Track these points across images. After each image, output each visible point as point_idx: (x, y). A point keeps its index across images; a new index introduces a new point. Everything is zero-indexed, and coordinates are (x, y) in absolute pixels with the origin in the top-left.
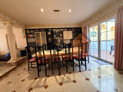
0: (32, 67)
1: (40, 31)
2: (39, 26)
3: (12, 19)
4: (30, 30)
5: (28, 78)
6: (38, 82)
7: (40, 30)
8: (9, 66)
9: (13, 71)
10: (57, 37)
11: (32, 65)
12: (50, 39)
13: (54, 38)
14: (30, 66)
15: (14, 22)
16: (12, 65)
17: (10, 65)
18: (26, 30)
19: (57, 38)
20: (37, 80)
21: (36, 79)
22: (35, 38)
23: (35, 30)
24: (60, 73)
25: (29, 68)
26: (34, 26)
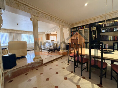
1: (83, 28)
2: (82, 22)
3: (63, 22)
4: (74, 28)
5: (66, 68)
7: (83, 27)
9: (60, 58)
12: (94, 36)
13: (101, 34)
14: (70, 59)
17: (59, 54)
18: (71, 29)
19: (106, 34)
23: (78, 27)
26: (78, 24)
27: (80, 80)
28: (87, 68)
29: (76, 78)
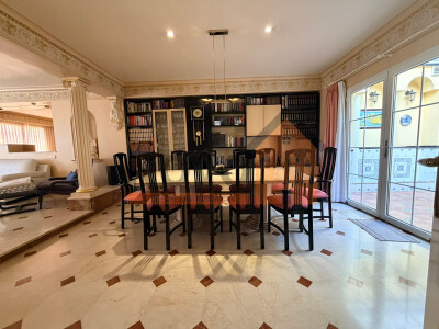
0: (132, 219)
1: (169, 107)
2: (166, 87)
3: (86, 67)
4: (138, 101)
6: (140, 264)
7: (167, 102)
8: (74, 209)
9: (82, 224)
10: (222, 125)
11: (133, 212)
12: (198, 134)
15: (92, 76)
16: (81, 208)
17: (75, 205)
18: (126, 101)
19: (223, 131)
20: (140, 258)
21: (136, 254)
22: (151, 127)
23: (151, 101)
24: (212, 247)
25: (123, 219)
26: (151, 88)
27: (163, 262)
28: (183, 223)
29: (152, 263)
